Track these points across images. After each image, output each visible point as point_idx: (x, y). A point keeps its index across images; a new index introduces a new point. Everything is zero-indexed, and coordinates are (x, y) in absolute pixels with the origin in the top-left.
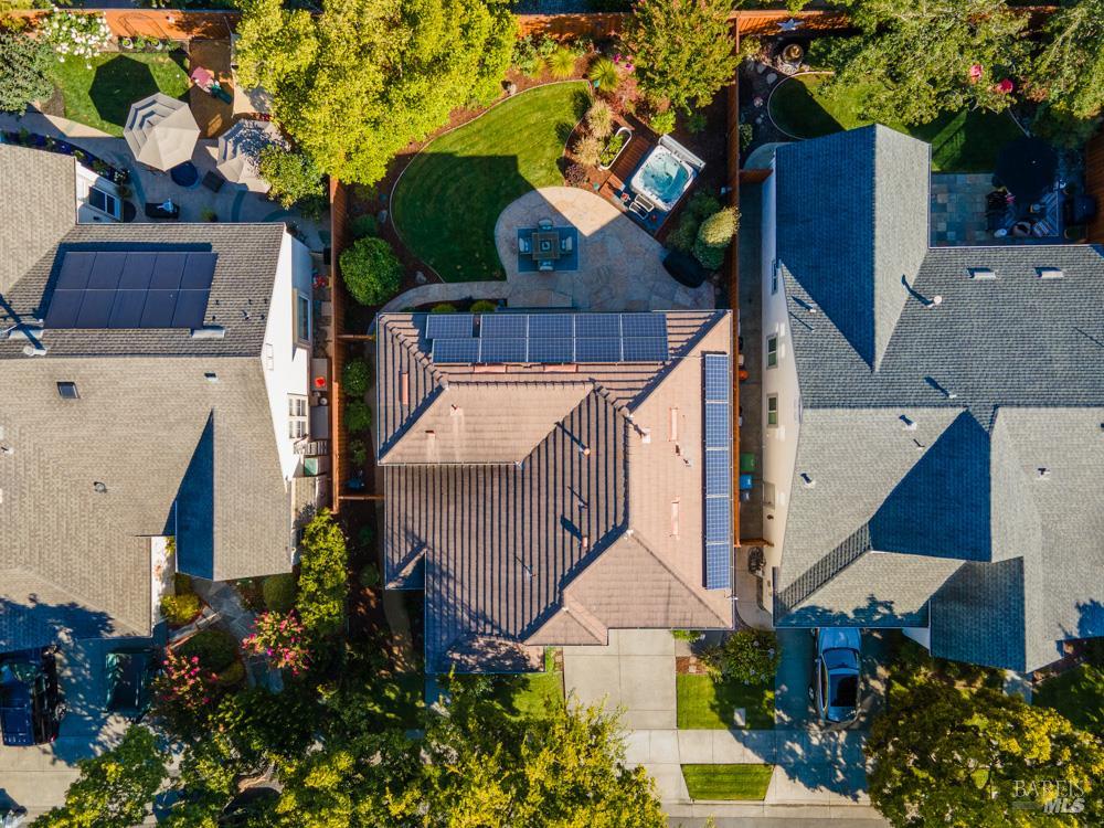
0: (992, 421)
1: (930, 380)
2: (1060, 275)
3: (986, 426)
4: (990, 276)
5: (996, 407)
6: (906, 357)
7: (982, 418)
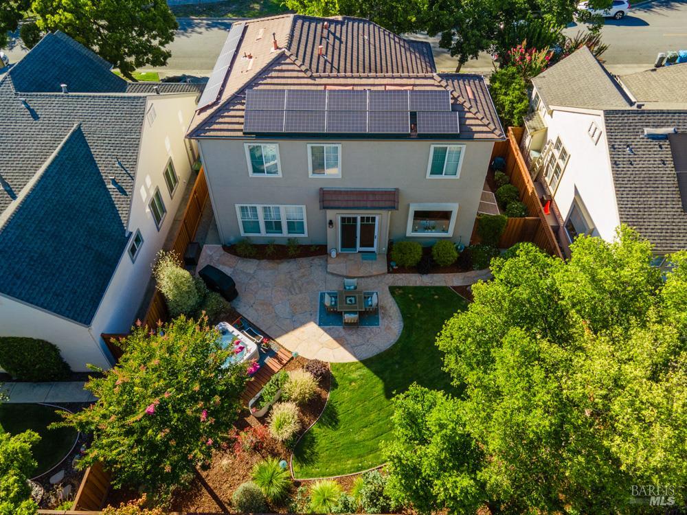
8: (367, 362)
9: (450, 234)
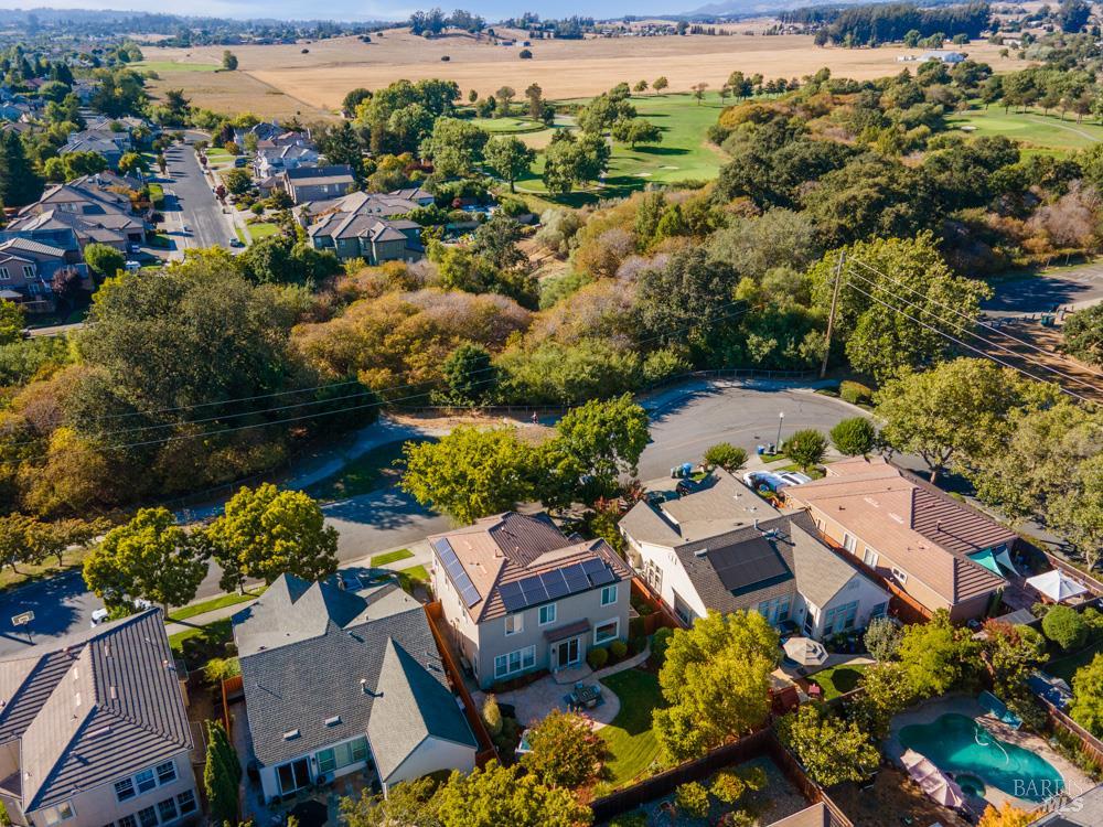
0: (328, 625)
1: (362, 641)
2: (286, 735)
3: (332, 623)
4: (328, 721)
5: (326, 634)
6: (375, 651)
7: (334, 625)
8: (612, 724)
9: (617, 636)
